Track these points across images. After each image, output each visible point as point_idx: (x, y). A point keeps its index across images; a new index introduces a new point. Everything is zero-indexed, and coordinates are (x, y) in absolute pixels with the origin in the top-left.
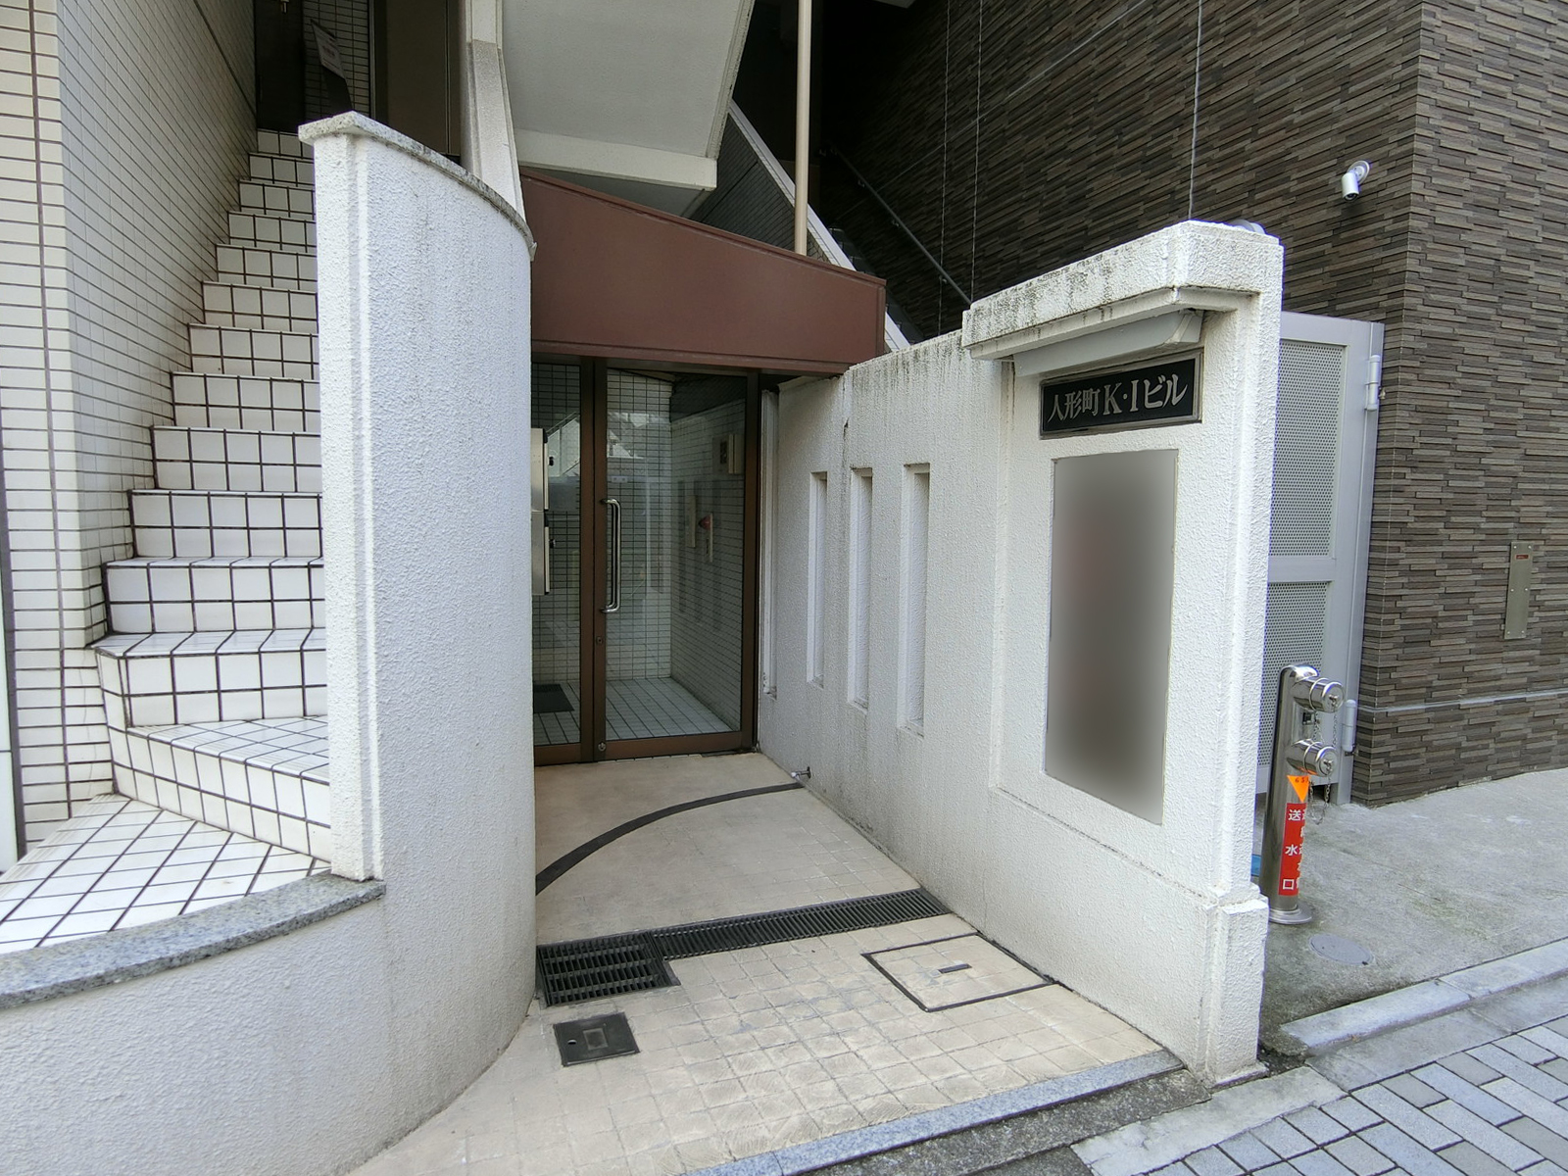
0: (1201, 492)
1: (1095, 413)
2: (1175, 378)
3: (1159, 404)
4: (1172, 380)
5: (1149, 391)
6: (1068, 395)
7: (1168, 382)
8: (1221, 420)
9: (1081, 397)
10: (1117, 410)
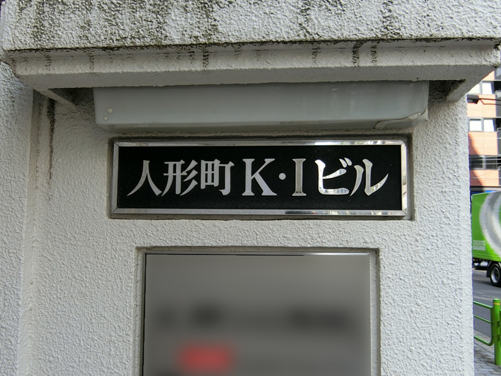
0: (420, 303)
1: (226, 191)
2: (368, 164)
3: (343, 191)
4: (363, 166)
5: (325, 175)
6: (171, 164)
7: (358, 168)
8: (445, 220)
9: (198, 168)
10: (267, 191)
